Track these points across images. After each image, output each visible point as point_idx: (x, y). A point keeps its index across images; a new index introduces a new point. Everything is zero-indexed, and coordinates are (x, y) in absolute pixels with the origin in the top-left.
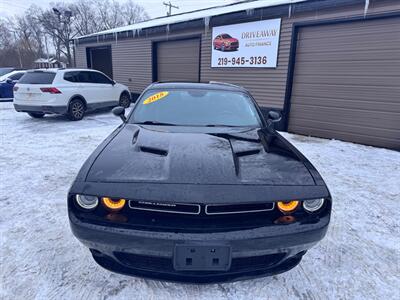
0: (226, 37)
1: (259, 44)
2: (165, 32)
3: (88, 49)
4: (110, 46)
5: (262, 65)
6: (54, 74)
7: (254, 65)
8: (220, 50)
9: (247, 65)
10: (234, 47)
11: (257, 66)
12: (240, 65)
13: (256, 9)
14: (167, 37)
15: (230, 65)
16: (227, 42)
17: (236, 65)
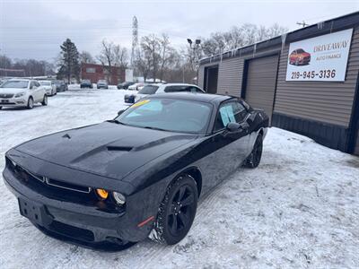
0: (301, 51)
1: (330, 57)
2: (252, 52)
3: (206, 68)
4: (218, 65)
5: (330, 79)
6: (158, 87)
7: (323, 79)
8: (294, 64)
9: (317, 78)
10: (306, 61)
11: (326, 79)
12: (311, 79)
13: (326, 22)
14: (254, 55)
15: (301, 79)
16: (301, 57)
17: (307, 79)
